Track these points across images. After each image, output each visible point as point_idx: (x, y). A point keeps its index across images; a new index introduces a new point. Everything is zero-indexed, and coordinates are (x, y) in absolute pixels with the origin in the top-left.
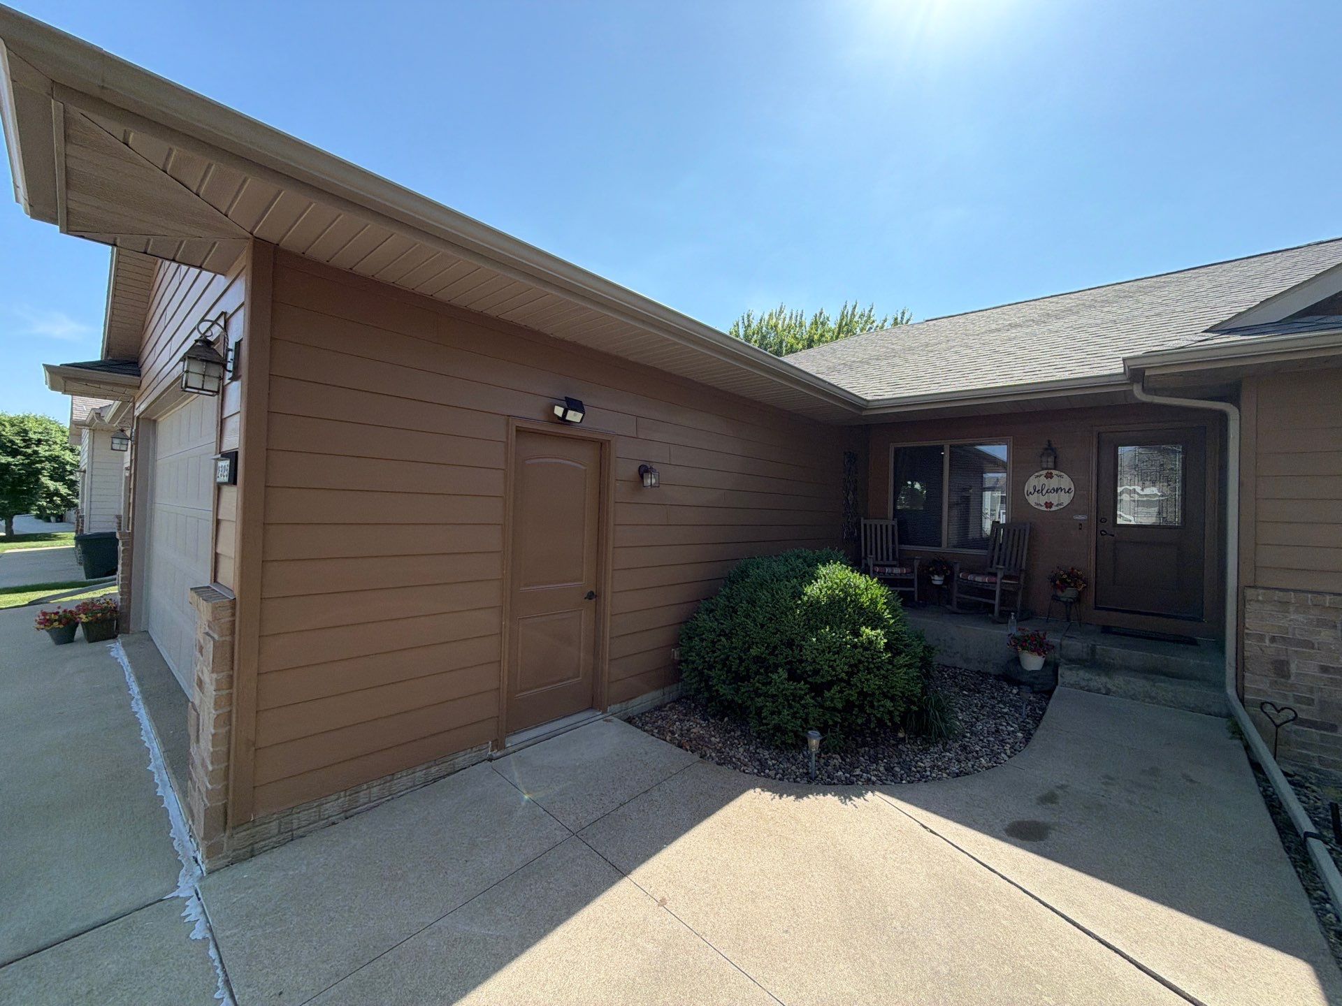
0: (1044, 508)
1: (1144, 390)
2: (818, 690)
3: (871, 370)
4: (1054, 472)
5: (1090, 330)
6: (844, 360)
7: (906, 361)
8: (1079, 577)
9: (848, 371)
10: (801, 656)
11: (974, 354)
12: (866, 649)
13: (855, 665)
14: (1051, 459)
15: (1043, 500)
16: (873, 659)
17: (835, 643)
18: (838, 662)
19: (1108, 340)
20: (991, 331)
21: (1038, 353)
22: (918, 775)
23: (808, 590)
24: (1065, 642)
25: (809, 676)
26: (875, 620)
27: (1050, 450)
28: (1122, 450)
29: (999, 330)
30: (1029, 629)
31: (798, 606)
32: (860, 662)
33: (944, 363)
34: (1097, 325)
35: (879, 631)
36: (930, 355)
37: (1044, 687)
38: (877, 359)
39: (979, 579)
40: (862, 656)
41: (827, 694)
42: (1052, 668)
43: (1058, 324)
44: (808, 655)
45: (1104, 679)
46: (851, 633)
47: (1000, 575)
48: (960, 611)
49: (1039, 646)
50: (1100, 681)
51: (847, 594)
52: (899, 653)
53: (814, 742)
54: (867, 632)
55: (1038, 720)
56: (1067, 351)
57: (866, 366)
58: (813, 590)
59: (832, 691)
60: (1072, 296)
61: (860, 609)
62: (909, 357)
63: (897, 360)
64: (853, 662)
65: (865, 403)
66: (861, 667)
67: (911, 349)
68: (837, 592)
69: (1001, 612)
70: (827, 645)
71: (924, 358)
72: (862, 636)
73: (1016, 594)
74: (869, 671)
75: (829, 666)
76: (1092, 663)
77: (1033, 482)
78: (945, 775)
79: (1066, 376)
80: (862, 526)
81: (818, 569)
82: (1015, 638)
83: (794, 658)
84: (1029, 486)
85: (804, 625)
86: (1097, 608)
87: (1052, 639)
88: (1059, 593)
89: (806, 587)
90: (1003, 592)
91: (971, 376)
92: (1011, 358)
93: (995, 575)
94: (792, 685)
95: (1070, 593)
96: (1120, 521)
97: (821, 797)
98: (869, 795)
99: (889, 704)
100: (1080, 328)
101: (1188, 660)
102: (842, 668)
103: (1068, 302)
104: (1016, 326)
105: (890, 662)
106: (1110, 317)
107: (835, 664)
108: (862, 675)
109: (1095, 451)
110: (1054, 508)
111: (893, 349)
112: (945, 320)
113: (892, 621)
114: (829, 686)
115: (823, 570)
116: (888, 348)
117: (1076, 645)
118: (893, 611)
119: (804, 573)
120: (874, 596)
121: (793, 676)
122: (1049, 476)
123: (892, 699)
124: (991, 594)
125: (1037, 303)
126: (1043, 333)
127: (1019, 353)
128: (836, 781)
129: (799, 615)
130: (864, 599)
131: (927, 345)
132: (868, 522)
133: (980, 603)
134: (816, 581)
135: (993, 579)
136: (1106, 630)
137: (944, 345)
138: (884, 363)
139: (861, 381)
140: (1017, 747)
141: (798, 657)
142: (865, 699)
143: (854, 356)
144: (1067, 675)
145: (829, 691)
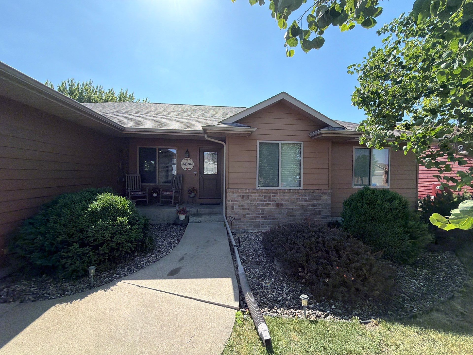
0: (186, 170)
1: (207, 136)
2: (96, 248)
3: (128, 116)
4: (189, 159)
5: (197, 117)
6: (118, 110)
7: (143, 116)
8: (194, 190)
9: (119, 115)
10: (87, 235)
11: (166, 118)
12: (120, 226)
13: (115, 233)
14: (188, 155)
15: (186, 167)
16: (122, 229)
17: (104, 226)
18: (106, 234)
19: (201, 121)
20: (172, 111)
21: (183, 121)
22: (140, 267)
23: (91, 206)
24: (191, 209)
25: (92, 243)
26: (123, 213)
27: (187, 152)
28: (205, 153)
29: (174, 111)
30: (182, 207)
31: (85, 214)
32: (117, 231)
33: (155, 119)
34: (199, 116)
35: (125, 218)
36: (152, 115)
37: (184, 224)
38: (132, 113)
39: (167, 193)
40: (118, 229)
41: (100, 248)
42: (187, 218)
43: (190, 114)
44: (90, 234)
45: (200, 218)
46: (112, 221)
47: (174, 191)
48: (162, 205)
49: (183, 212)
50: (199, 219)
51: (111, 205)
52: (134, 224)
53: (92, 271)
54: (120, 219)
55: (182, 235)
56: (191, 122)
57: (127, 114)
58: (93, 205)
59: (103, 247)
60: (194, 106)
61: (117, 210)
62: (144, 114)
63: (139, 115)
64: (113, 232)
65: (123, 128)
66: (117, 233)
67: (145, 111)
68: (106, 204)
69: (174, 203)
70: (100, 228)
71: (149, 116)
72: (117, 221)
73: (178, 197)
74: (121, 234)
75: (101, 236)
76: (197, 214)
77: (184, 161)
78: (150, 263)
79: (189, 129)
80: (126, 177)
81: (98, 196)
82: (177, 211)
83: (84, 236)
84: (182, 163)
85: (89, 221)
86: (199, 198)
87: (188, 209)
88: (190, 195)
89: (90, 204)
90: (175, 196)
91: (163, 125)
92: (176, 121)
93: (172, 191)
94: (81, 250)
95: (193, 195)
96: (204, 173)
97: (95, 293)
98: (119, 283)
99: (129, 244)
100: (195, 116)
101: (217, 209)
102: (108, 235)
103: (193, 108)
104: (179, 111)
105: (130, 229)
106: (202, 114)
107: (104, 235)
108: (118, 236)
109: (198, 152)
110: (189, 170)
111: (139, 110)
112: (158, 104)
113: (131, 213)
114: (101, 245)
115: (100, 196)
116: (136, 109)
117: (193, 210)
118: (132, 209)
119: (91, 198)
120: (124, 204)
121: (83, 245)
122: (187, 160)
123: (131, 242)
124: (171, 198)
125: (185, 106)
126: (186, 115)
127: (178, 120)
128: (104, 283)
129: (86, 217)
130: (119, 206)
131: (151, 112)
132: (129, 176)
133: (168, 201)
134: (96, 201)
135: (172, 193)
136: (202, 204)
137: (156, 113)
138: (134, 114)
139: (123, 120)
140: (175, 246)
141: (86, 236)
142: (119, 245)
143: (122, 110)
144: (191, 219)
145: (102, 247)
